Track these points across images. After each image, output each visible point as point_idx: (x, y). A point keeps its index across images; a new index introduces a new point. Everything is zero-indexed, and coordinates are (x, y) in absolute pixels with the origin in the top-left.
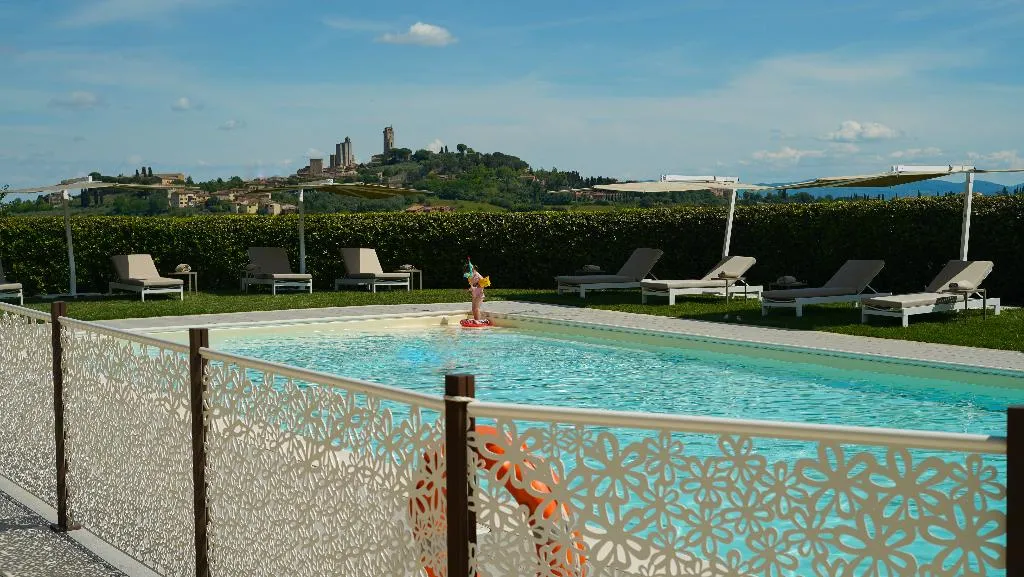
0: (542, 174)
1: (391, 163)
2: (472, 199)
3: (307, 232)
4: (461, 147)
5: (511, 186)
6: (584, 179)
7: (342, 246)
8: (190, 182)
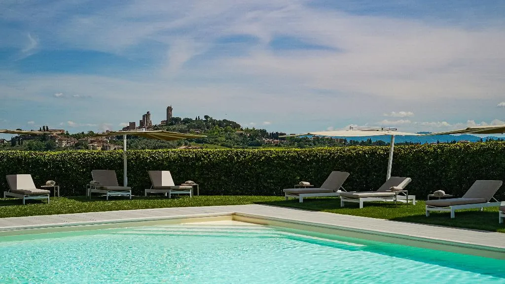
0: (247, 130)
1: (170, 125)
2: (212, 143)
3: (128, 161)
4: (206, 117)
5: (232, 136)
6: (269, 133)
7: (149, 169)
8: (68, 134)
